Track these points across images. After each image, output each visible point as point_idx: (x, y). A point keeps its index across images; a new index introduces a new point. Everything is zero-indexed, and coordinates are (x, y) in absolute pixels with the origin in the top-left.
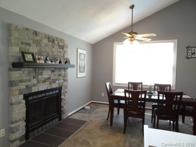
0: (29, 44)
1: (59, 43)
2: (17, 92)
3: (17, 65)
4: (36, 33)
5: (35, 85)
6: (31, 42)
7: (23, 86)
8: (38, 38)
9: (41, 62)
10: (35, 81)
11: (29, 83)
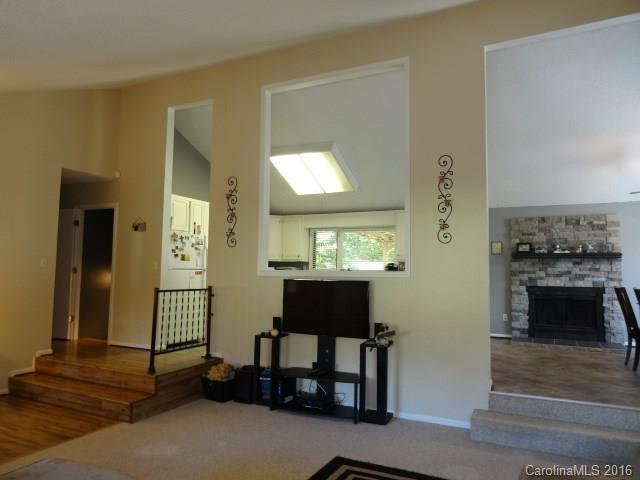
0: (534, 234)
1: (591, 222)
2: (518, 283)
3: (517, 256)
4: (543, 220)
5: (541, 279)
6: (536, 231)
7: (525, 277)
8: (546, 225)
9: (542, 251)
10: (542, 274)
11: (533, 276)
